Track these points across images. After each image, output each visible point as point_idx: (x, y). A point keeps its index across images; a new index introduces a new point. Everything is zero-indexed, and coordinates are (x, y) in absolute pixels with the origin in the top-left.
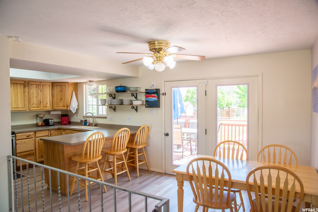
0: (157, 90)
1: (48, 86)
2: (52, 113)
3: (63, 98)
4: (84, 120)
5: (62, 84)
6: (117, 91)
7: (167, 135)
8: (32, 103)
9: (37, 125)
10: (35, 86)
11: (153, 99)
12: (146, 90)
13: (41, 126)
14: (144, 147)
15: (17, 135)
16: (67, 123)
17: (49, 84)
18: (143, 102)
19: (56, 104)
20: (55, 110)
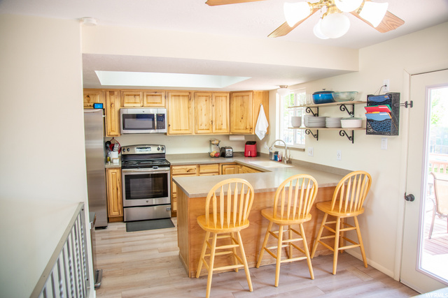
0: (390, 95)
1: (224, 99)
2: (232, 138)
3: (245, 115)
4: (273, 151)
5: (243, 94)
6: (317, 102)
7: (410, 198)
8: (200, 123)
9: (209, 156)
10: (204, 99)
11: (382, 115)
12: (368, 96)
13: (215, 157)
14: (359, 217)
15: (173, 168)
16: (253, 155)
17: (226, 95)
18: (362, 122)
19: (236, 125)
20: (234, 135)
